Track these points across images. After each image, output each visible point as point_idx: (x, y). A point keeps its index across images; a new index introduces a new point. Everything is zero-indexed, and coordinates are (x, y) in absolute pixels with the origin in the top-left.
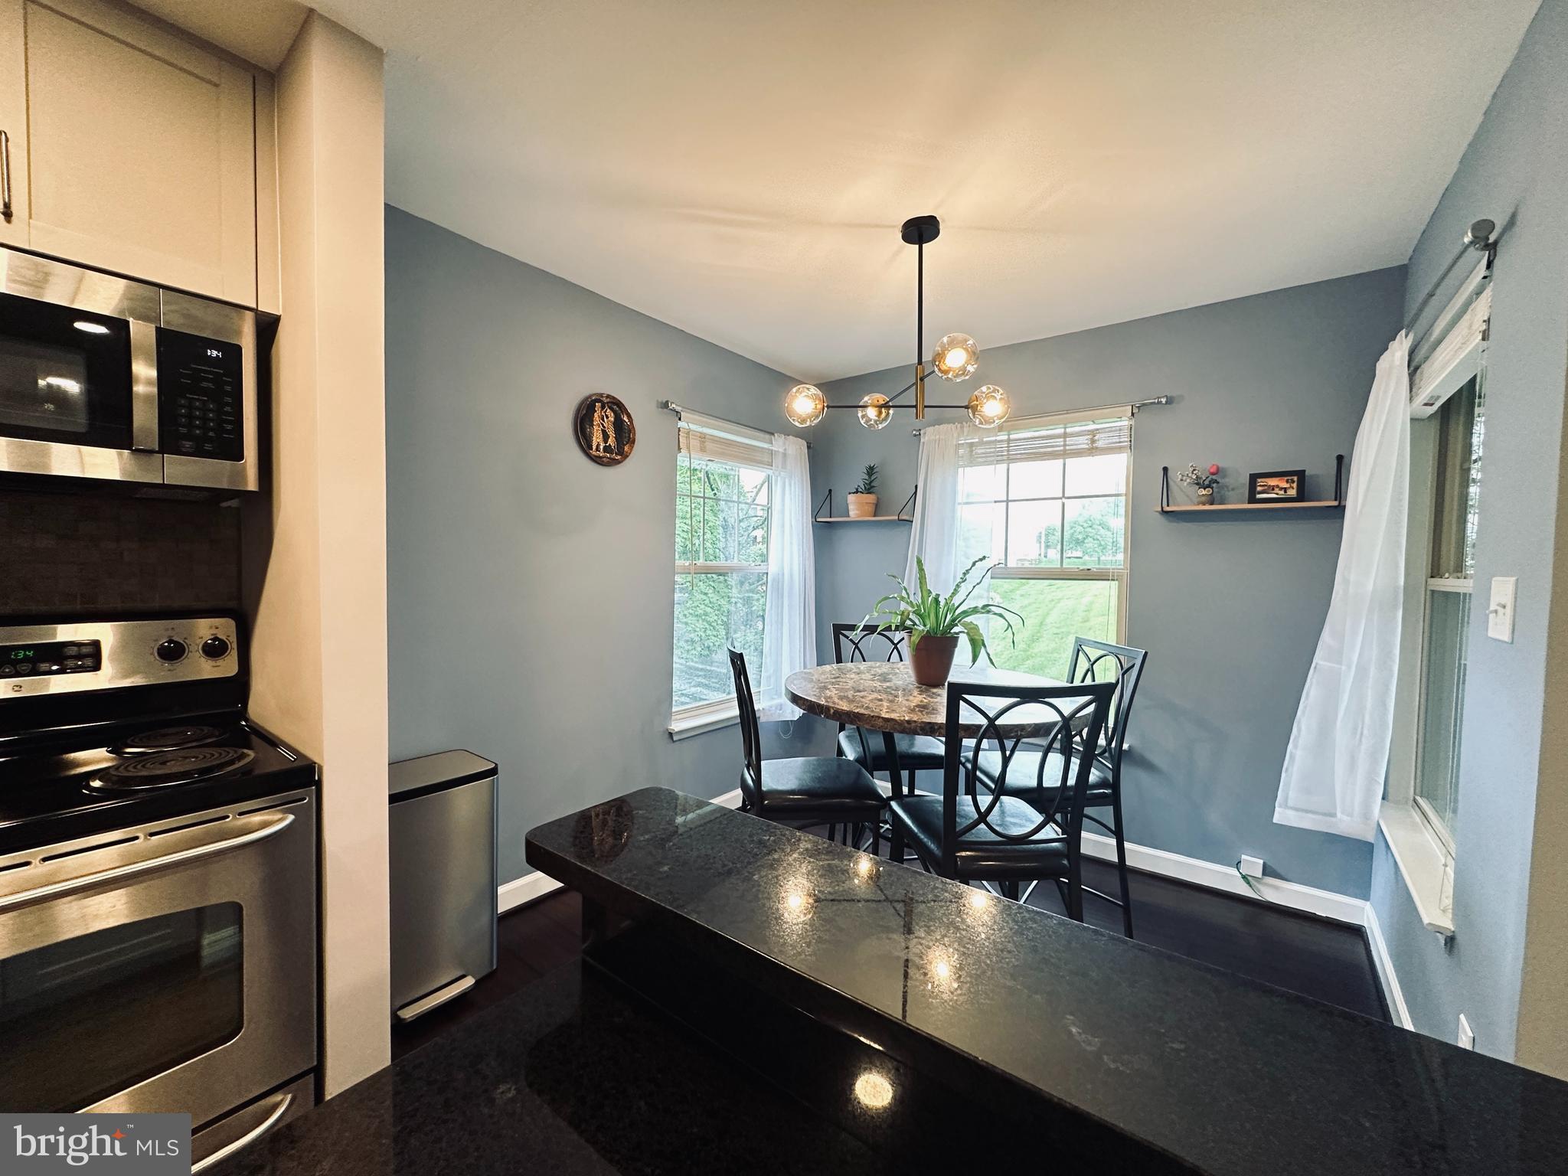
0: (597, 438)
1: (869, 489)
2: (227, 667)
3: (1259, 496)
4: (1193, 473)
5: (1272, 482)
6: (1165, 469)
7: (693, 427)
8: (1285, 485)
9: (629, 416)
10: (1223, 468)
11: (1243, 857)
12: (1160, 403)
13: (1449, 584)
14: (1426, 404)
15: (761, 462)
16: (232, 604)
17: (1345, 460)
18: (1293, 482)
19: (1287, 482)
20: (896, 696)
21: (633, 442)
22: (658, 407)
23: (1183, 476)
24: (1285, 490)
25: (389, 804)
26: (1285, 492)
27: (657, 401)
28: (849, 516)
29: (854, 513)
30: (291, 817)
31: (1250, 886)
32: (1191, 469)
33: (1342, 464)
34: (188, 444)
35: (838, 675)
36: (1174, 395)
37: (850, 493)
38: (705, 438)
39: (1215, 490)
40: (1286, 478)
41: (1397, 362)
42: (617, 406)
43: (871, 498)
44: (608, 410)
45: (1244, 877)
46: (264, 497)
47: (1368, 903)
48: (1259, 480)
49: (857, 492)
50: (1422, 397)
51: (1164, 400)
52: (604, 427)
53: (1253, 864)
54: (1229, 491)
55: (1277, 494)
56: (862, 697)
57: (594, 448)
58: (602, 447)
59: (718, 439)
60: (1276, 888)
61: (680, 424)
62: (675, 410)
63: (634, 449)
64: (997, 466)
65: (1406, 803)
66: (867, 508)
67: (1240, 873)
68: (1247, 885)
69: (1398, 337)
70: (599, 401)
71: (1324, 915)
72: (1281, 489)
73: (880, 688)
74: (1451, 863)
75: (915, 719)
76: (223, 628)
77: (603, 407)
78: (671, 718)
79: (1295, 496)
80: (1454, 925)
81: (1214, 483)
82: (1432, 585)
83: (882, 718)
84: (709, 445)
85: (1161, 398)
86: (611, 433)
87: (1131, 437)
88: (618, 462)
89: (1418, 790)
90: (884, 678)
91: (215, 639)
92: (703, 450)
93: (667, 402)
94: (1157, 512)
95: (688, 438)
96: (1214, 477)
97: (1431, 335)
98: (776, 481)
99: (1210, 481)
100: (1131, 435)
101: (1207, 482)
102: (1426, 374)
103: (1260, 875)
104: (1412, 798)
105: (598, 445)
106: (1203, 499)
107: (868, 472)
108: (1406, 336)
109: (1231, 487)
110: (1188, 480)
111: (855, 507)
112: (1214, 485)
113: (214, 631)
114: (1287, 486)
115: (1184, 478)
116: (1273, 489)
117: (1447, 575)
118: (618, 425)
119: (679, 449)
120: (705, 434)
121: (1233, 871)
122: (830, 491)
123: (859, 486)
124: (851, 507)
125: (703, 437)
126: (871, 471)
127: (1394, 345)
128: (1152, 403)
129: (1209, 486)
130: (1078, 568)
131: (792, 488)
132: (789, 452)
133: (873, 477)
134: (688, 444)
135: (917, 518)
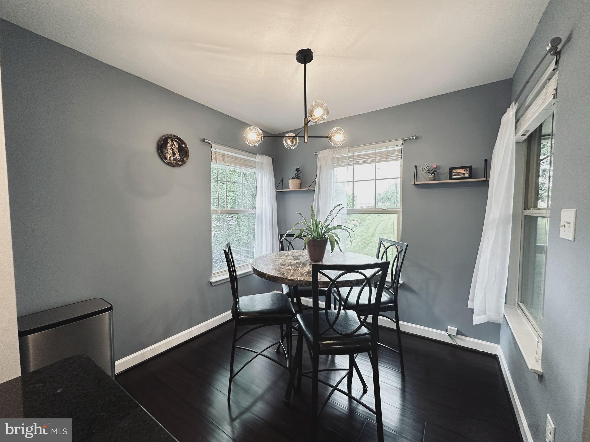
0: (169, 155)
1: (297, 177)
3: (453, 177)
4: (426, 168)
5: (459, 171)
6: (416, 167)
7: (218, 150)
8: (464, 172)
9: (186, 145)
10: (439, 166)
11: (449, 327)
12: (413, 139)
13: (532, 212)
14: (523, 135)
15: (252, 166)
17: (488, 162)
18: (467, 171)
19: (465, 171)
20: (298, 268)
21: (188, 156)
22: (200, 141)
23: (423, 169)
24: (464, 174)
26: (464, 175)
27: (200, 139)
28: (289, 189)
29: (291, 188)
31: (452, 339)
32: (426, 166)
33: (487, 163)
35: (277, 257)
36: (419, 135)
37: (290, 179)
38: (224, 155)
39: (436, 175)
40: (464, 169)
41: (511, 117)
42: (179, 140)
43: (298, 181)
44: (175, 142)
45: (449, 335)
47: (499, 345)
48: (453, 170)
49: (293, 179)
50: (521, 132)
51: (414, 138)
52: (173, 150)
53: (453, 329)
54: (441, 175)
55: (461, 176)
56: (283, 268)
57: (168, 158)
58: (172, 159)
59: (231, 156)
60: (462, 339)
61: (212, 149)
62: (208, 143)
63: (189, 159)
64: (348, 166)
65: (515, 305)
66: (296, 185)
67: (448, 334)
68: (451, 339)
69: (511, 106)
70: (170, 138)
71: (481, 351)
72: (462, 174)
73: (293, 263)
74: (541, 341)
75: (302, 279)
77: (172, 140)
78: (211, 275)
79: (468, 177)
80: (542, 369)
81: (435, 172)
82: (525, 213)
83: (288, 279)
84: (226, 159)
85: (413, 136)
86: (176, 152)
87: (402, 154)
88: (180, 165)
89: (519, 299)
90: (297, 258)
92: (223, 160)
93: (204, 139)
94: (412, 184)
95: (216, 155)
96: (435, 169)
97: (525, 104)
98: (259, 175)
99: (434, 171)
100: (402, 153)
101: (432, 172)
102: (522, 122)
103: (455, 334)
104: (517, 303)
105: (170, 158)
106: (431, 179)
107: (297, 170)
108: (515, 104)
109: (442, 174)
110: (425, 171)
111: (292, 185)
112: (435, 173)
114: (465, 172)
115: (423, 170)
116: (459, 174)
117: (532, 209)
118: (180, 149)
119: (212, 160)
120: (224, 154)
121: (445, 333)
122: (282, 178)
123: (293, 176)
124: (290, 185)
125: (223, 155)
126: (298, 170)
127: (509, 110)
128: (410, 139)
129: (433, 173)
130: (382, 209)
131: (266, 177)
132: (264, 162)
133: (299, 172)
134: (216, 158)
135: (316, 189)
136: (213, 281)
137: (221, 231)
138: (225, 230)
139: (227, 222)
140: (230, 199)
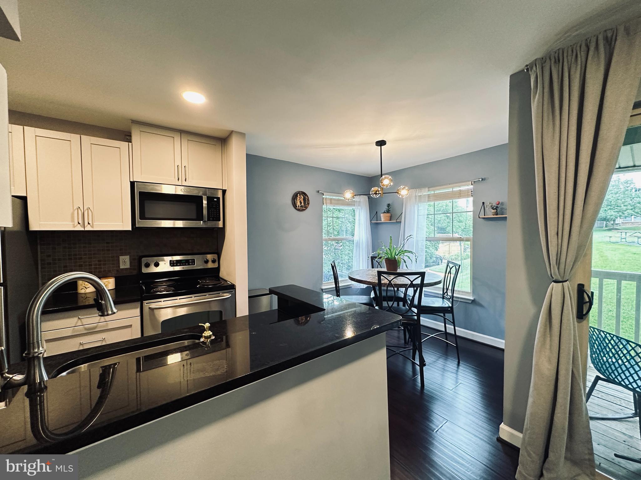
0: (298, 204)
1: (388, 211)
2: (216, 265)
4: (490, 204)
6: (483, 203)
7: (327, 197)
9: (308, 196)
10: (499, 203)
15: (352, 205)
16: (216, 251)
21: (309, 203)
22: (316, 193)
25: (248, 298)
27: (316, 191)
28: (381, 221)
29: (383, 220)
30: (231, 295)
34: (211, 219)
36: (485, 177)
37: (382, 213)
39: (497, 210)
42: (304, 194)
43: (389, 215)
44: (302, 195)
46: (223, 230)
49: (384, 213)
51: (481, 180)
52: (300, 200)
59: (336, 199)
61: (323, 196)
62: (321, 193)
63: (309, 205)
66: (387, 218)
70: (299, 193)
76: (215, 256)
77: (300, 195)
78: (322, 284)
84: (333, 201)
86: (302, 202)
87: (472, 192)
88: (304, 210)
91: (214, 259)
92: (331, 203)
93: (319, 191)
94: (481, 218)
95: (326, 200)
96: (497, 206)
98: (357, 211)
101: (495, 208)
105: (299, 206)
110: (490, 207)
111: (383, 218)
112: (497, 208)
113: (214, 257)
118: (304, 199)
119: (323, 204)
122: (377, 212)
123: (385, 211)
124: (382, 218)
125: (331, 199)
126: (389, 205)
128: (477, 181)
131: (363, 212)
132: (361, 201)
133: (389, 207)
134: (326, 202)
135: (403, 221)
136: (324, 288)
137: (329, 254)
138: (332, 254)
139: (334, 246)
140: (336, 226)
